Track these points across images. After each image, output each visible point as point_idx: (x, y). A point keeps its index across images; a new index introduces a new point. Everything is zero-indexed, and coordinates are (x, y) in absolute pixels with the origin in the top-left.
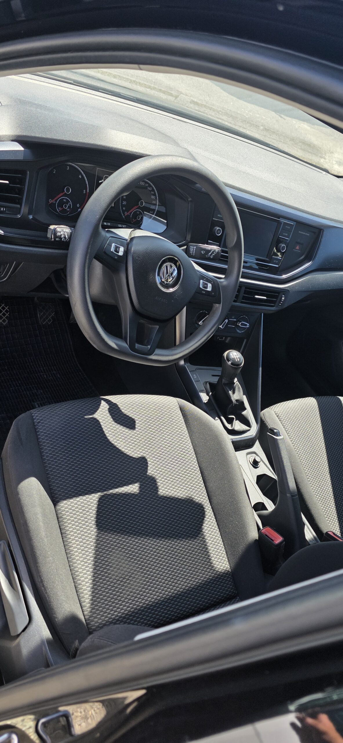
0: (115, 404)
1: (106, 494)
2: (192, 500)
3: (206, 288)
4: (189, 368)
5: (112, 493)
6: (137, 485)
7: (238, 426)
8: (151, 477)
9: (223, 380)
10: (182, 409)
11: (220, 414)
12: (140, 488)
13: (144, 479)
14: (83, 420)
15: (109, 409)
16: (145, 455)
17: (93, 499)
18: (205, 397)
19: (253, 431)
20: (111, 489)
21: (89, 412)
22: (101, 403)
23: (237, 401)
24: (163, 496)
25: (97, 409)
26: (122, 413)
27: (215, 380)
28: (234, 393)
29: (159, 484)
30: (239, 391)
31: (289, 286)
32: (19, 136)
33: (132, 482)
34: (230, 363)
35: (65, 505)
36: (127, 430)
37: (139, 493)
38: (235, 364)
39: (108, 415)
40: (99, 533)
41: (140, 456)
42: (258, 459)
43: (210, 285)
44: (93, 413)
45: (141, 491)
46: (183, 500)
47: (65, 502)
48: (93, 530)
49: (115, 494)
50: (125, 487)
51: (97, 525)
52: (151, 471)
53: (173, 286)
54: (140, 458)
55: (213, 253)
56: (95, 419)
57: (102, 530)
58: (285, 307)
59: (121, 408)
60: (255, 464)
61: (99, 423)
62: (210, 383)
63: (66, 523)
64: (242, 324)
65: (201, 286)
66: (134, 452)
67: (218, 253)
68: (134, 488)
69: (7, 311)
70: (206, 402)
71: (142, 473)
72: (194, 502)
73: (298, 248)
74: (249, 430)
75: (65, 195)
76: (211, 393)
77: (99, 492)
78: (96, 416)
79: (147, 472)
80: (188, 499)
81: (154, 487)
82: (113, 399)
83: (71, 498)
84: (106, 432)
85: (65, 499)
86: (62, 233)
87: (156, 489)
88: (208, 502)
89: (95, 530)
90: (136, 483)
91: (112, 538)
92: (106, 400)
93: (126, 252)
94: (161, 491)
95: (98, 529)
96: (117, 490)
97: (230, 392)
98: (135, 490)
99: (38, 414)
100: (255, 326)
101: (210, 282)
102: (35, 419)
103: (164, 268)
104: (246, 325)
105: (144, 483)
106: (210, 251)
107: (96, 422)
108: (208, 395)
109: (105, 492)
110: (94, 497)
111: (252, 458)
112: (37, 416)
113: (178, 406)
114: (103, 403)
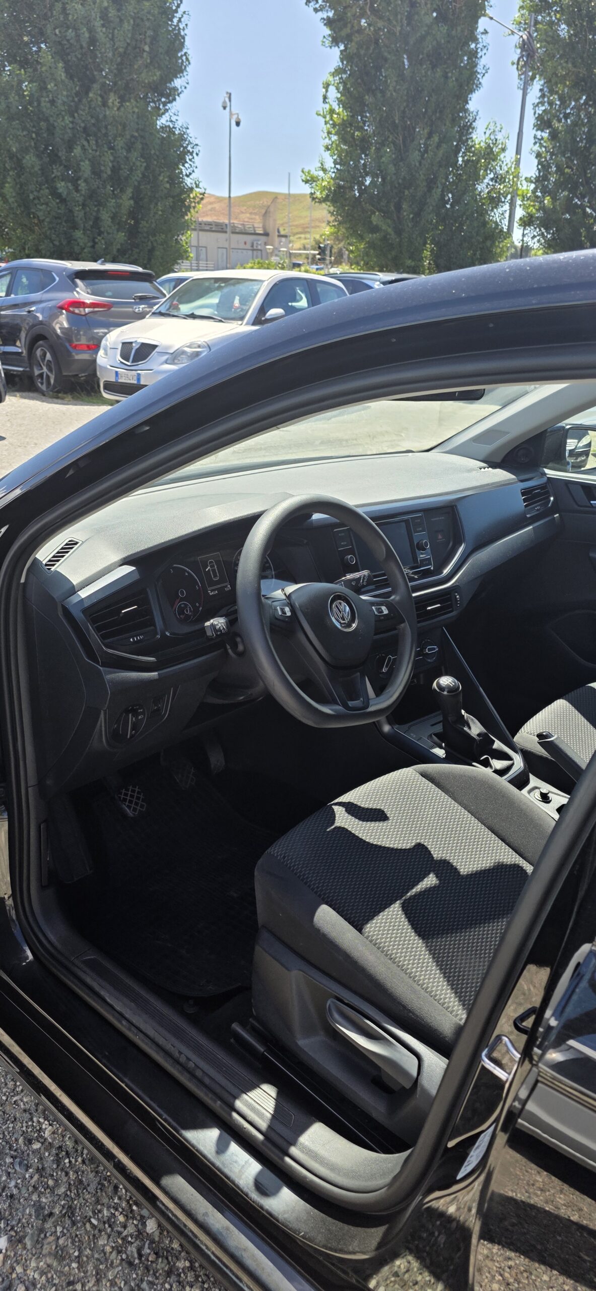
0: (349, 802)
1: (405, 900)
2: (502, 865)
3: (382, 612)
4: (400, 730)
5: (411, 896)
6: (431, 875)
7: (498, 764)
8: (441, 860)
9: (450, 719)
10: (424, 775)
11: (470, 761)
12: (437, 877)
13: (435, 867)
14: (328, 834)
15: (346, 811)
16: (418, 841)
17: (395, 911)
18: (440, 752)
19: (518, 763)
20: (407, 892)
21: (328, 823)
22: (333, 809)
23: (479, 735)
24: (467, 875)
25: (335, 817)
26: (363, 808)
27: (439, 728)
28: (470, 728)
29: (454, 864)
30: (474, 723)
31: (456, 581)
32: (124, 559)
33: (426, 875)
34: (445, 693)
35: (370, 927)
36: (381, 824)
37: (440, 883)
38: (452, 690)
39: (350, 817)
40: (427, 943)
41: (413, 844)
42: (544, 791)
43: (384, 608)
44: (333, 823)
45: (440, 880)
46: (493, 869)
47: (368, 925)
48: (417, 943)
49: (415, 895)
50: (421, 883)
51: (419, 936)
52: (437, 854)
53: (353, 620)
54: (415, 846)
55: (364, 579)
56: (340, 827)
57: (428, 939)
58: (465, 606)
59: (359, 804)
60: (545, 798)
61: (347, 830)
62: (434, 734)
63: (384, 947)
64: (429, 650)
65: (376, 613)
66: (406, 843)
67: (369, 576)
68: (431, 880)
69: (138, 793)
70: (444, 756)
71: (428, 861)
72: (507, 865)
73: (440, 537)
74: (513, 764)
75: (182, 599)
76: (443, 744)
77: (396, 900)
78: (338, 823)
79: (433, 858)
80: (498, 866)
81: (452, 869)
82: (345, 798)
83: (372, 919)
84: (360, 836)
85: (367, 923)
86: (220, 625)
87: (455, 870)
88: (521, 859)
89: (421, 941)
90: (429, 874)
91: (445, 942)
92: (336, 804)
93: (293, 610)
94: (462, 870)
95: (423, 939)
96: (414, 890)
97: (466, 729)
98: (434, 882)
99: (277, 850)
100: (444, 645)
101: (382, 605)
102: (277, 856)
103: (335, 609)
104: (434, 649)
105: (438, 870)
106: (360, 578)
107: (342, 831)
108: (441, 747)
109: (404, 898)
110: (395, 908)
111: (537, 794)
112: (277, 852)
113: (418, 775)
114: (335, 808)
